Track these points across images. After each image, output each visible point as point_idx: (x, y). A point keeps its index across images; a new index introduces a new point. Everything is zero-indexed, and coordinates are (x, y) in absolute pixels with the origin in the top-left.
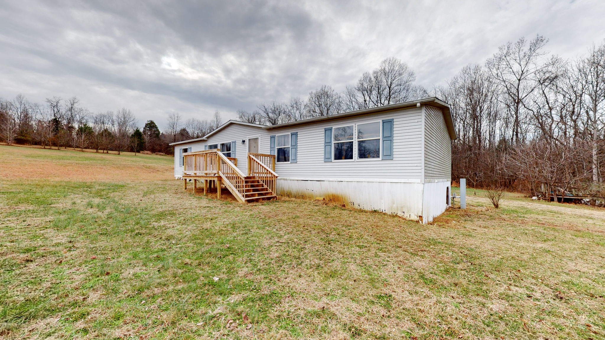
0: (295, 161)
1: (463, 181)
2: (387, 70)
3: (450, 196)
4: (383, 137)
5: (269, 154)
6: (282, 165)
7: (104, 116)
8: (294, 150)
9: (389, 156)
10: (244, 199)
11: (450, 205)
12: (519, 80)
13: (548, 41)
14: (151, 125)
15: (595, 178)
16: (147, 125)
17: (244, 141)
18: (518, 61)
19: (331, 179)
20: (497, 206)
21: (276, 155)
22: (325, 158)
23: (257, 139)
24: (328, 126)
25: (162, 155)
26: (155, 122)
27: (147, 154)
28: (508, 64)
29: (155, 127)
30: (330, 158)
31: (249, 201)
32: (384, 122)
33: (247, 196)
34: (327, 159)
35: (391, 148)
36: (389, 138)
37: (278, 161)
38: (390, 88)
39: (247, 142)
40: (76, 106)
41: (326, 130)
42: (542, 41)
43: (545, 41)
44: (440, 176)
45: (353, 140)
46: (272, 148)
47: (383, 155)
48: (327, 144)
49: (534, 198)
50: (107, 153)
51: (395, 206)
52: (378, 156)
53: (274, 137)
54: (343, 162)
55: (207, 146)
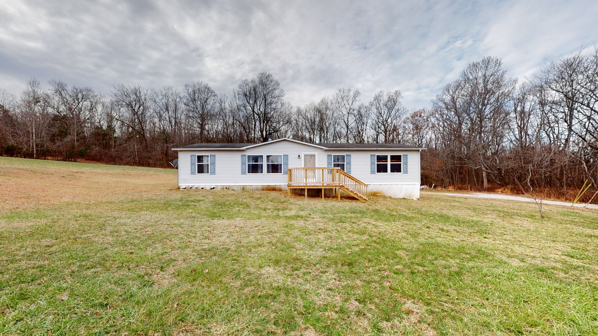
0: (349, 172)
8: (348, 166)
9: (406, 172)
17: (299, 156)
19: (375, 183)
22: (371, 172)
23: (313, 156)
35: (407, 168)
36: (405, 163)
39: (302, 157)
41: (371, 155)
45: (388, 163)
46: (329, 163)
47: (403, 171)
48: (372, 164)
52: (400, 172)
53: (331, 156)
54: (382, 174)
55: (245, 156)
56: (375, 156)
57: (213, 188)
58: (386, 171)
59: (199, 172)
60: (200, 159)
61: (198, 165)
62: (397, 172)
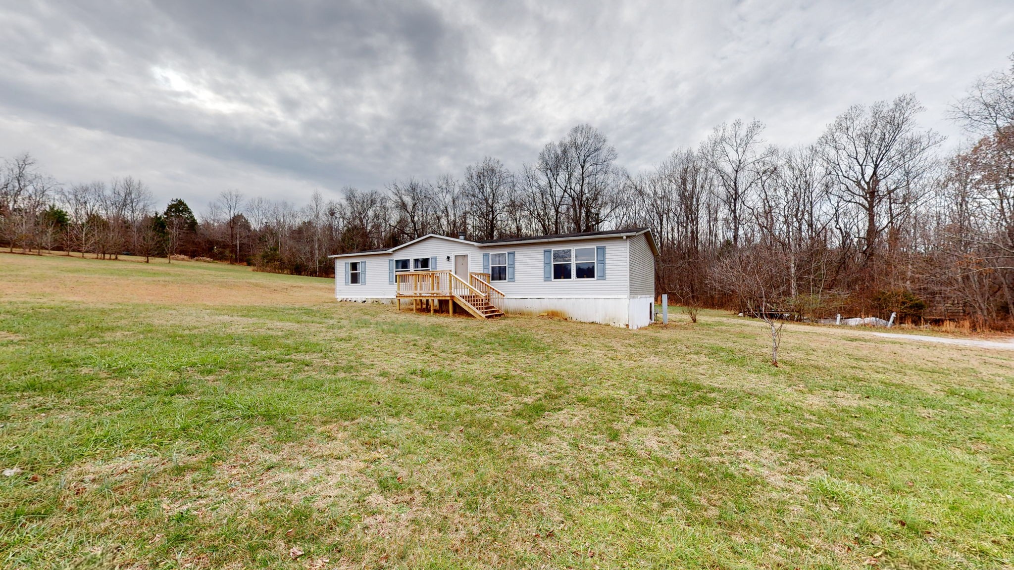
0: (512, 279)
1: (665, 297)
2: (579, 142)
3: (653, 313)
4: (597, 261)
5: (482, 272)
6: (497, 285)
7: (86, 190)
8: (511, 269)
9: (603, 277)
10: (484, 316)
11: (653, 321)
12: (737, 171)
13: (764, 127)
14: (178, 208)
15: (793, 292)
16: (170, 208)
17: (448, 258)
18: (735, 148)
19: (551, 297)
20: (695, 321)
21: (490, 273)
22: (545, 277)
23: (465, 256)
24: (547, 248)
25: (208, 262)
26: (186, 202)
27: (183, 260)
28: (724, 151)
29: (186, 209)
30: (550, 277)
31: (488, 317)
32: (598, 248)
33: (486, 313)
34: (547, 279)
35: (604, 270)
36: (602, 262)
37: (492, 280)
38: (583, 167)
39: (452, 259)
40: (29, 171)
41: (545, 252)
42: (759, 127)
43: (762, 127)
44: (648, 293)
45: (572, 262)
46: (485, 267)
47: (597, 276)
48: (547, 264)
49: (741, 314)
50: (116, 258)
51: (607, 318)
52: (593, 277)
53: (487, 255)
54: (562, 281)
55: (392, 261)
56: (550, 251)
57: (365, 301)
58: (568, 276)
59: (352, 282)
60: (354, 266)
61: (352, 274)
62: (588, 277)
